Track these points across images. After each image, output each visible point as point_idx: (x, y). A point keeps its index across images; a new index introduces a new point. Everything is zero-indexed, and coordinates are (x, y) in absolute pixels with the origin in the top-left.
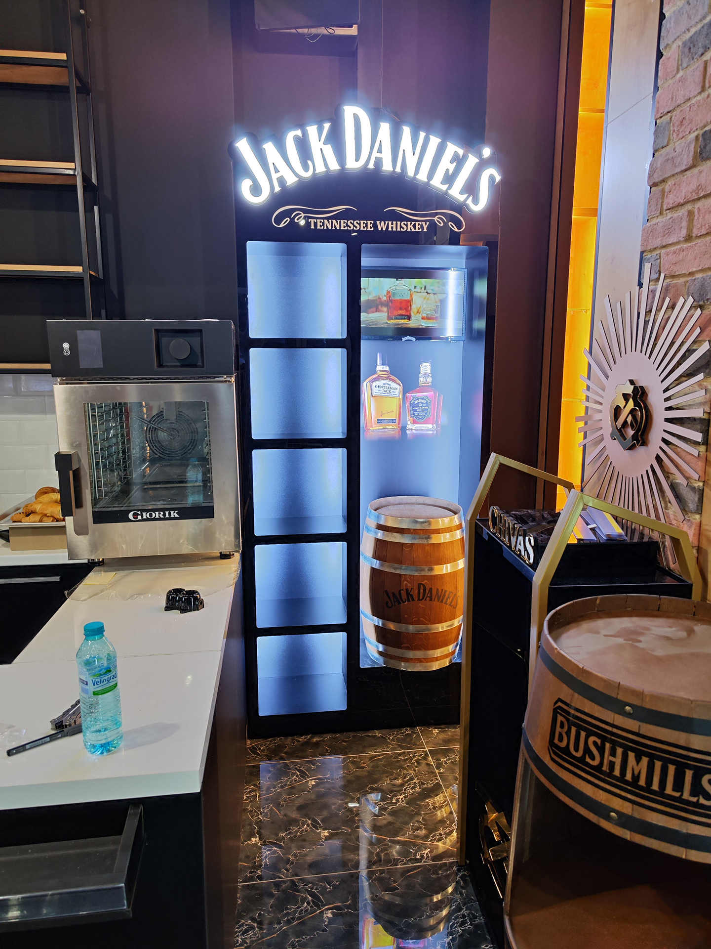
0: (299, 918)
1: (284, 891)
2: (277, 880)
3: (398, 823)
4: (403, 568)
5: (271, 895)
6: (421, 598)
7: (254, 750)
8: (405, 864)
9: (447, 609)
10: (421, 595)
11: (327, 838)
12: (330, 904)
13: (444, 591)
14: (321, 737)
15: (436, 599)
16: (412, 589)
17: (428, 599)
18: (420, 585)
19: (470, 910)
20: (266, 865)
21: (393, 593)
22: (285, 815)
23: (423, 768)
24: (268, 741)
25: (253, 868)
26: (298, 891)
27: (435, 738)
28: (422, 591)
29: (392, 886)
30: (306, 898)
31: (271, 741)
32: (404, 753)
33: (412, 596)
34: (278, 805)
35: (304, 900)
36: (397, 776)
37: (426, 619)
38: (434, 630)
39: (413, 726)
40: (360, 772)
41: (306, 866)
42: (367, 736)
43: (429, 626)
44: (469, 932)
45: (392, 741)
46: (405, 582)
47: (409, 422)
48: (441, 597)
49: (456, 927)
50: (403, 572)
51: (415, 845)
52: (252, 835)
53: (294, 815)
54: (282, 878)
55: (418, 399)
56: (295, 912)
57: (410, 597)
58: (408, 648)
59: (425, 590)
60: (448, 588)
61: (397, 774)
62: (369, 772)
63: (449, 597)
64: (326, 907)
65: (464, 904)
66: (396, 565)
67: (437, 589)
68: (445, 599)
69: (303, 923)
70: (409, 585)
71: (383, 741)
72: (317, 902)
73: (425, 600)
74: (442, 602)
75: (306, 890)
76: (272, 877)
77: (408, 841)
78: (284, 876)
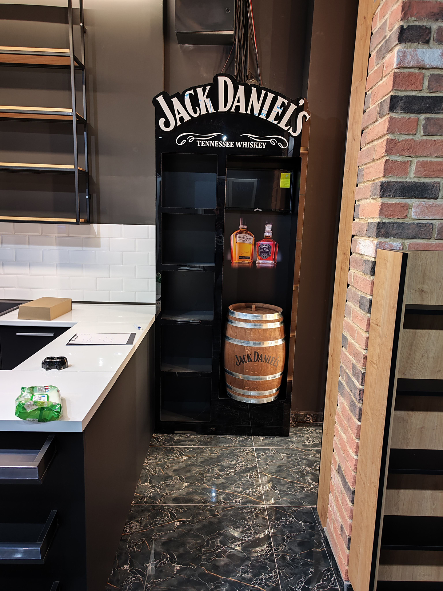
0: (161, 524)
1: (157, 510)
2: (154, 504)
3: (227, 483)
4: (246, 342)
5: (150, 511)
6: (256, 360)
7: (157, 439)
8: (226, 504)
9: (271, 367)
10: (256, 358)
11: (186, 487)
12: (180, 519)
13: (269, 357)
14: (196, 436)
15: (265, 361)
16: (250, 354)
17: (260, 361)
18: (255, 352)
19: (256, 530)
20: (150, 496)
21: (240, 357)
22: (166, 473)
23: (250, 457)
24: (166, 435)
25: (143, 497)
26: (164, 511)
27: (260, 442)
28: (256, 356)
29: (216, 514)
30: (168, 514)
31: (167, 435)
32: (241, 448)
33: (250, 358)
34: (163, 468)
35: (166, 515)
36: (233, 460)
37: (258, 372)
38: (263, 379)
39: (249, 435)
40: (213, 456)
41: (172, 499)
42: (221, 437)
43: (260, 377)
44: (252, 541)
45: (235, 441)
46: (247, 351)
47: (257, 259)
48: (267, 360)
49: (245, 537)
50: (246, 345)
51: (234, 495)
52: (146, 481)
53: (171, 474)
54: (157, 504)
55: (264, 246)
56: (160, 520)
57: (249, 359)
58: (248, 389)
59: (258, 356)
60: (272, 355)
61: (233, 459)
62: (218, 456)
63: (272, 360)
64: (177, 520)
65: (253, 527)
66: (242, 341)
67: (265, 355)
68: (270, 361)
69: (163, 526)
70: (249, 352)
71: (231, 441)
72: (173, 517)
73: (258, 361)
74: (268, 363)
75: (169, 511)
76: (152, 502)
77: (230, 493)
78: (158, 503)
